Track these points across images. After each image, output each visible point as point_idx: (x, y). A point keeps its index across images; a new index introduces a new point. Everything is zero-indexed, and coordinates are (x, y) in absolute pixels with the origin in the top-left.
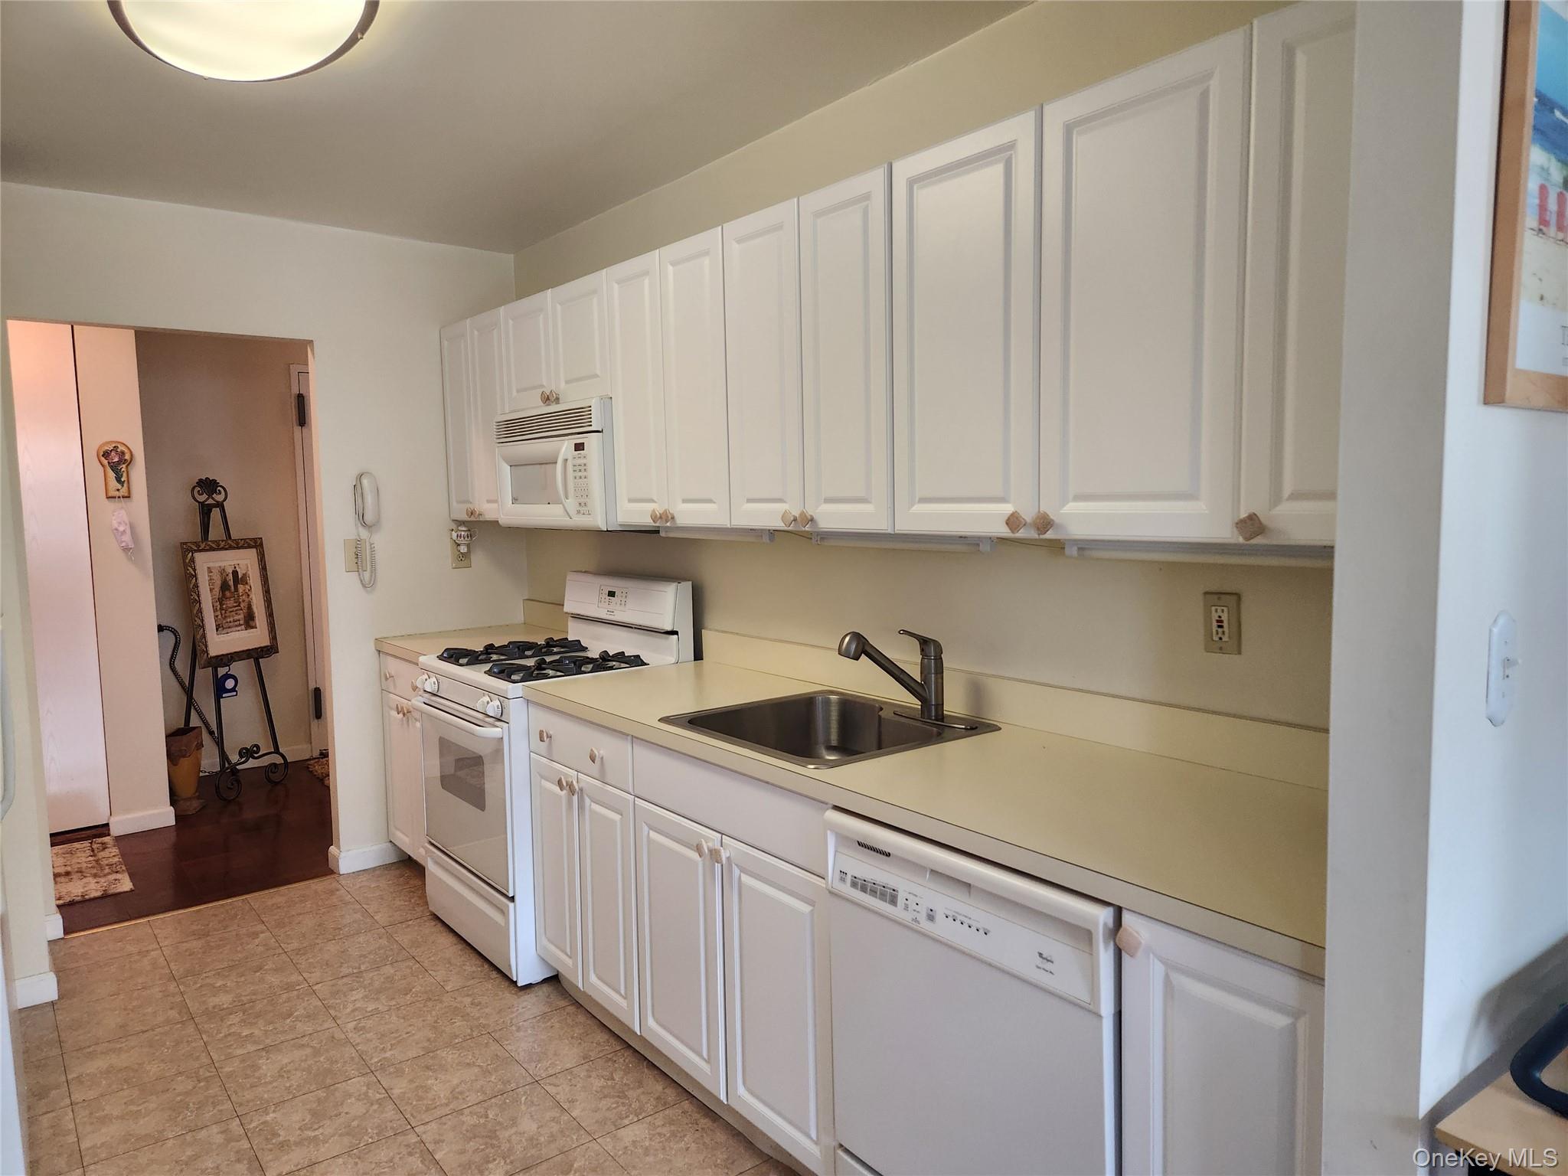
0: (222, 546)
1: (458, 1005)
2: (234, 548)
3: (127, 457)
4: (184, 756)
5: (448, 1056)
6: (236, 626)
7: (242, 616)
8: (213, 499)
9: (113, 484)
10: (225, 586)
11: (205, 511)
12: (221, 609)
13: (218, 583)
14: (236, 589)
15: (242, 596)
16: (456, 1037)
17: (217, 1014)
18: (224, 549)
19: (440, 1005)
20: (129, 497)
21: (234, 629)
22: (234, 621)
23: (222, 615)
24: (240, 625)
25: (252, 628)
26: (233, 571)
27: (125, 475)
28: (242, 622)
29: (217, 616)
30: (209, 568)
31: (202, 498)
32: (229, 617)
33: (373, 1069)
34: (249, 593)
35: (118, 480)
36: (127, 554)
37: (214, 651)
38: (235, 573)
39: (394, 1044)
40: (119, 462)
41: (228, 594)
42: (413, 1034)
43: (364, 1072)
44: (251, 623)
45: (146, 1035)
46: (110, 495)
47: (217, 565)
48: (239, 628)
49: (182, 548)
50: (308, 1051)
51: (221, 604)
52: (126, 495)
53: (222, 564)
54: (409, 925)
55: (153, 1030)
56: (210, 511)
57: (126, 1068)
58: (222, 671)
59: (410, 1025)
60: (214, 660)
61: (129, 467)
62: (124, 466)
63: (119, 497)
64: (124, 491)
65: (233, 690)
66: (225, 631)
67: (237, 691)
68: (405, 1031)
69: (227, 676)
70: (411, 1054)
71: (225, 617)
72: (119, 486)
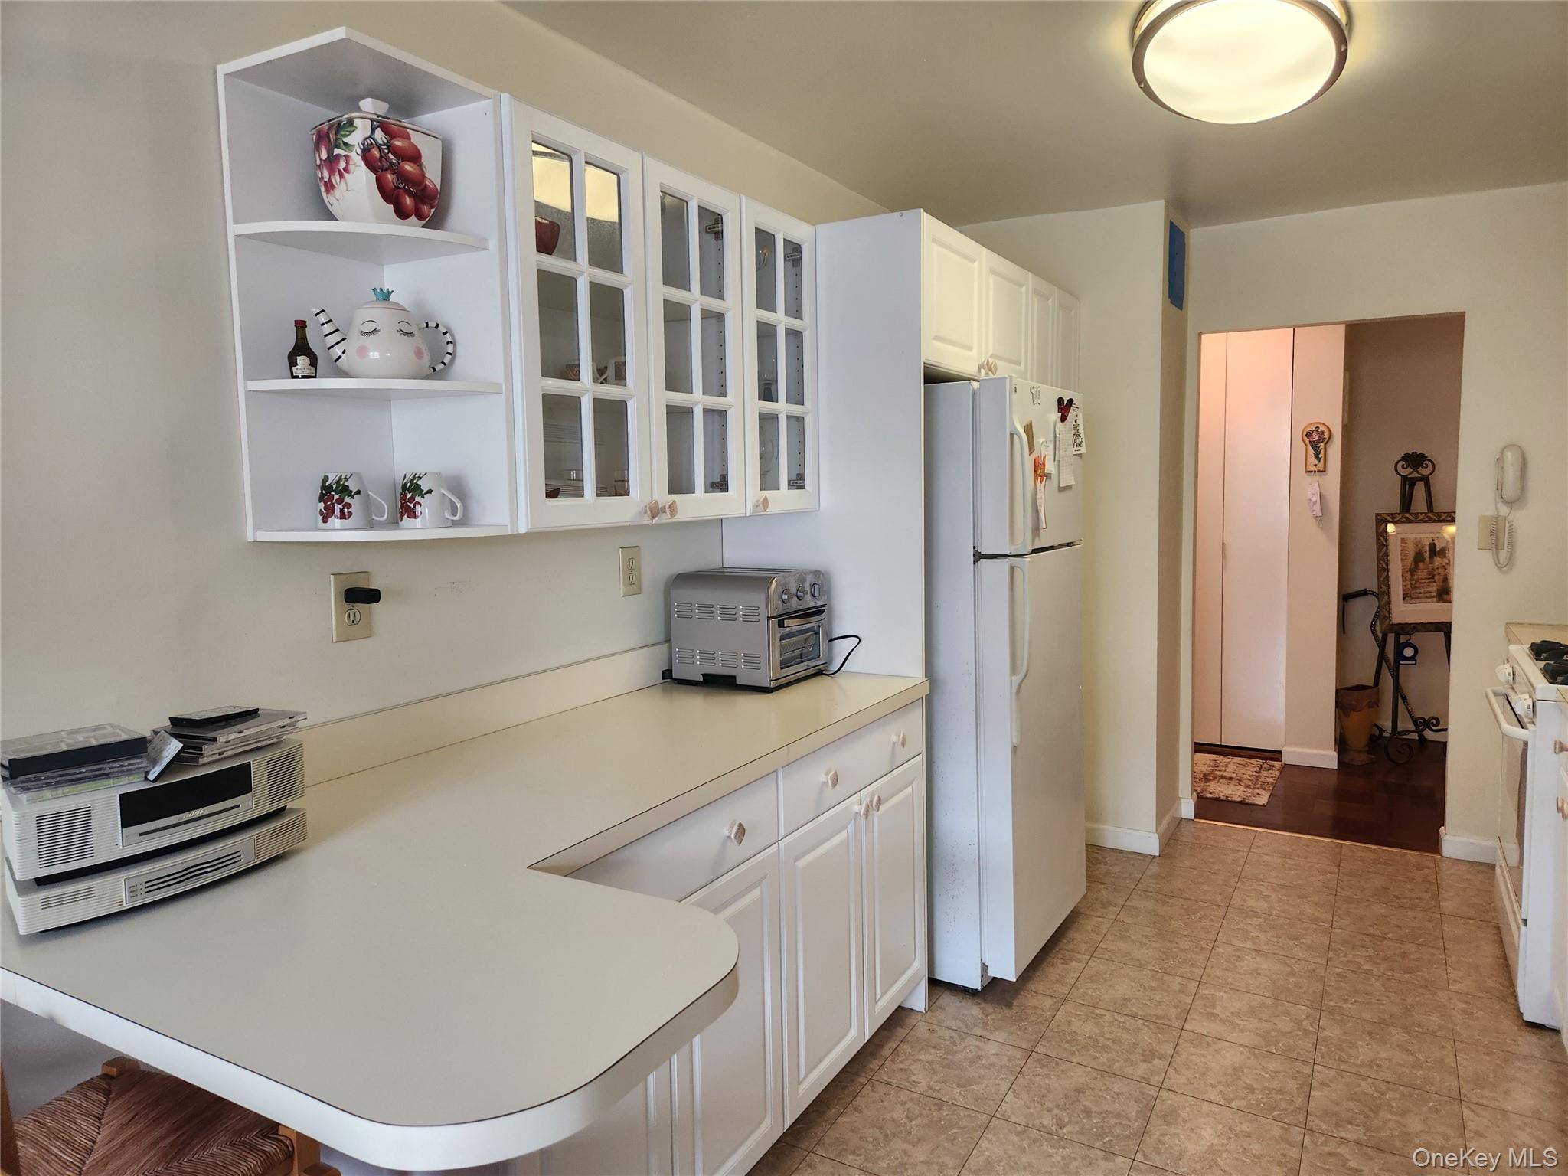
0: (1419, 519)
1: (1448, 1005)
2: (1434, 521)
3: (1326, 436)
4: (1354, 710)
5: (1397, 1035)
6: (1427, 597)
7: (1435, 589)
8: (1418, 472)
9: (1312, 460)
10: (1419, 557)
11: (1408, 484)
12: (1411, 580)
13: (1412, 554)
14: (1432, 562)
15: (1438, 568)
16: (1419, 1026)
17: (1248, 913)
18: (1423, 521)
19: (1431, 996)
20: (1325, 471)
21: (1423, 600)
22: (1425, 593)
23: (1411, 584)
24: (1431, 597)
25: (1445, 601)
26: (1430, 544)
27: (1322, 452)
28: (1434, 594)
29: (1405, 586)
30: (1403, 539)
31: (1404, 472)
32: (1419, 588)
33: (1324, 1008)
34: (1446, 567)
35: (1317, 456)
36: (1316, 520)
37: (1396, 619)
38: (1432, 547)
39: (1358, 1002)
40: (1319, 441)
41: (1421, 565)
42: (1383, 1004)
43: (1314, 1005)
44: (1445, 597)
45: (1189, 903)
46: (1308, 470)
47: (1412, 536)
48: (1430, 600)
49: (1377, 519)
50: (1288, 969)
51: (1412, 575)
52: (1322, 469)
53: (1419, 536)
54: (1468, 923)
55: (1197, 901)
56: (1414, 484)
57: (1162, 916)
58: (1403, 639)
59: (1387, 997)
60: (1396, 627)
61: (1328, 445)
62: (1322, 444)
63: (1315, 472)
64: (1320, 466)
65: (1412, 658)
66: (1413, 601)
67: (1416, 661)
68: (1377, 998)
69: (1408, 645)
70: (1365, 1016)
71: (1415, 587)
72: (1316, 462)
